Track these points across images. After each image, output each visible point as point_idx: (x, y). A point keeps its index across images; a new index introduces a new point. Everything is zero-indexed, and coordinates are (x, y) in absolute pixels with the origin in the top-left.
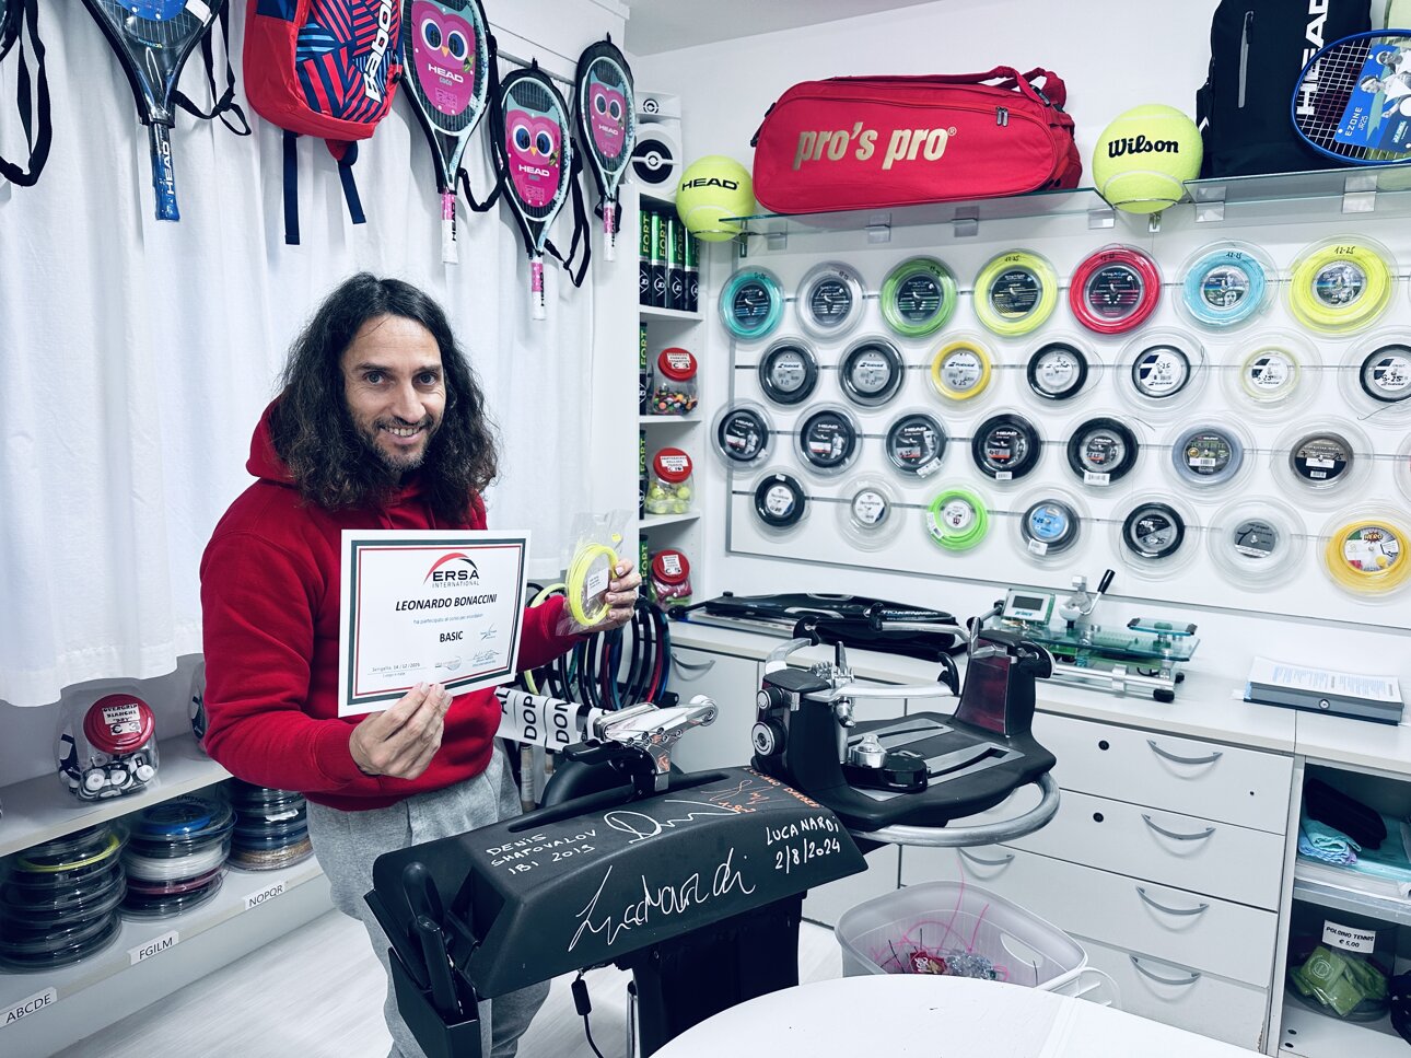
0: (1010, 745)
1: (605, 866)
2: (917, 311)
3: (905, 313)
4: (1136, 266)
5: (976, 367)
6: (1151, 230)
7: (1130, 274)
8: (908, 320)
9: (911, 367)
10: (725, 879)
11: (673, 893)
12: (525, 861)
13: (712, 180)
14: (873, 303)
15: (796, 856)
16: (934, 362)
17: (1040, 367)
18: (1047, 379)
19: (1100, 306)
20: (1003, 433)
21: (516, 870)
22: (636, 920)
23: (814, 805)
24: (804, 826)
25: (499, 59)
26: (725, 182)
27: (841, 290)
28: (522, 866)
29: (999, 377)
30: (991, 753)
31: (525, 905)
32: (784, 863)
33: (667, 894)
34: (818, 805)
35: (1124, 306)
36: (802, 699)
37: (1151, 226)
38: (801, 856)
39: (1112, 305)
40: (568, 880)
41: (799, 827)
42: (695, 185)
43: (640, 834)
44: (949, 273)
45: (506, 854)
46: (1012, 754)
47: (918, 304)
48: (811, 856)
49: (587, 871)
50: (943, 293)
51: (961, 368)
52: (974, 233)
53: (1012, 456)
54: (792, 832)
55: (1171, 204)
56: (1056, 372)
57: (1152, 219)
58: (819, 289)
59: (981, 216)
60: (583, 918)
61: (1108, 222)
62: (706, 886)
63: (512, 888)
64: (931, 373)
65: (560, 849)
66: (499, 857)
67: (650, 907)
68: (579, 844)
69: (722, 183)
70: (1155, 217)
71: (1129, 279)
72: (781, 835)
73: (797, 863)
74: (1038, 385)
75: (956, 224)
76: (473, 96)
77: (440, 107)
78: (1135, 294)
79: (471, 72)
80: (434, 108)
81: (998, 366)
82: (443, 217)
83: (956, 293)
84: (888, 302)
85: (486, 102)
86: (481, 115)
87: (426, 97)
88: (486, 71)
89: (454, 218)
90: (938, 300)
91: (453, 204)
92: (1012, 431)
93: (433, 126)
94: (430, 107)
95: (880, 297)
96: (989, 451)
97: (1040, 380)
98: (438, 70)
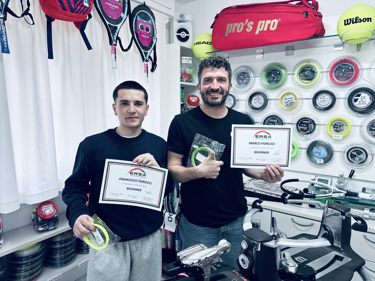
2: (273, 81)
3: (269, 82)
5: (294, 99)
7: (351, 66)
8: (270, 84)
9: (271, 99)
13: (203, 42)
14: (258, 79)
16: (280, 97)
17: (317, 99)
18: (320, 103)
19: (338, 77)
20: (305, 121)
26: (207, 42)
27: (246, 75)
29: (302, 103)
35: (347, 78)
39: (343, 77)
42: (198, 44)
44: (284, 68)
47: (274, 78)
50: (282, 75)
51: (289, 100)
52: (293, 54)
53: (308, 129)
56: (324, 101)
58: (239, 75)
59: (295, 48)
61: (341, 48)
64: (278, 101)
69: (206, 43)
70: (359, 45)
71: (350, 68)
74: (317, 105)
75: (286, 52)
76: (122, 13)
77: (110, 17)
78: (352, 73)
79: (122, 5)
80: (108, 17)
81: (302, 99)
82: (112, 53)
83: (287, 75)
84: (263, 78)
85: (127, 15)
86: (125, 20)
87: (105, 13)
88: (127, 5)
89: (115, 54)
90: (280, 77)
91: (115, 49)
92: (308, 121)
93: (108, 23)
94: (106, 16)
95: (260, 77)
96: (300, 127)
97: (318, 104)
98: (109, 4)
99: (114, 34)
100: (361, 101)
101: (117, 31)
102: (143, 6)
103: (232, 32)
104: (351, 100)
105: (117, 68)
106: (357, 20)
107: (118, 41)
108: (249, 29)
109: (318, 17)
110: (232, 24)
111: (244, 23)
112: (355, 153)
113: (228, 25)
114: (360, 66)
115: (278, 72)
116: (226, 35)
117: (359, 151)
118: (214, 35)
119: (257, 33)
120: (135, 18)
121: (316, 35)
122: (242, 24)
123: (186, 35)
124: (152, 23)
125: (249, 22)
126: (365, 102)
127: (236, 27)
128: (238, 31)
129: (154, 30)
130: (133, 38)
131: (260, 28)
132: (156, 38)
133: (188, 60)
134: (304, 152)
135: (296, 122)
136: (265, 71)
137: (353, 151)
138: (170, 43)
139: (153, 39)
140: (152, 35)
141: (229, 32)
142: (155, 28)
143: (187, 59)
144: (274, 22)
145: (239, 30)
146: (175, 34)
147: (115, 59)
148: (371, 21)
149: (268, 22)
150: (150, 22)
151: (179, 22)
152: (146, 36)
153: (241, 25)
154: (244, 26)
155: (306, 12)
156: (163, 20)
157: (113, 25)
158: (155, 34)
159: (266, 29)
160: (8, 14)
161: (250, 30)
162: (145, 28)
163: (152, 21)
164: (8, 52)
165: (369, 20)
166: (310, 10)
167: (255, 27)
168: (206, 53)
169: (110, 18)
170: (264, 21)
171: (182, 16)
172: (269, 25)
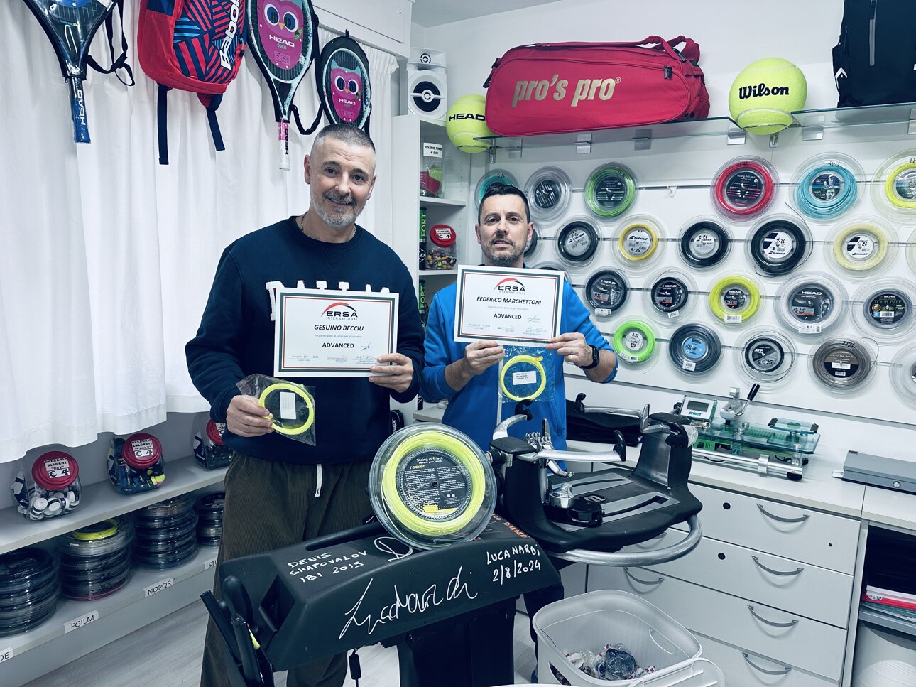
0: (671, 494)
1: (368, 579)
2: (609, 200)
3: (601, 202)
4: (760, 171)
5: (648, 240)
6: (771, 145)
7: (757, 178)
8: (602, 207)
9: (604, 239)
10: (456, 589)
11: (417, 598)
12: (313, 572)
13: (468, 115)
14: (577, 195)
15: (508, 572)
16: (620, 236)
17: (693, 240)
18: (696, 248)
19: (733, 198)
20: (667, 286)
21: (306, 579)
22: (390, 617)
23: (524, 536)
24: (515, 551)
25: (319, 30)
26: (477, 116)
28: (311, 576)
29: (664, 248)
30: (657, 499)
31: (309, 606)
32: (499, 577)
33: (413, 599)
34: (526, 536)
35: (749, 200)
36: (514, 458)
37: (771, 143)
38: (512, 572)
39: (742, 198)
40: (341, 589)
41: (511, 552)
42: (457, 118)
43: (397, 555)
44: (632, 176)
45: (300, 566)
46: (671, 501)
47: (610, 196)
48: (519, 572)
49: (355, 582)
50: (626, 189)
51: (637, 240)
52: (648, 147)
53: (674, 300)
54: (506, 556)
55: (784, 128)
56: (705, 245)
57: (772, 138)
58: (539, 185)
59: (653, 136)
60: (350, 615)
61: (741, 140)
62: (441, 593)
63: (301, 593)
64: (617, 243)
65: (339, 565)
66: (296, 569)
67: (400, 608)
68: (353, 561)
69: (475, 117)
70: (774, 137)
71: (756, 180)
72: (497, 558)
73: (509, 577)
74: (690, 253)
75: (636, 141)
76: (302, 56)
77: (278, 64)
78: (758, 192)
79: (301, 40)
80: (273, 65)
81: (662, 240)
82: (280, 139)
83: (636, 189)
84: (590, 195)
85: (311, 59)
86: (308, 69)
87: (268, 58)
88: (311, 39)
89: (287, 140)
90: (624, 193)
91: (286, 129)
92: (673, 284)
93: (272, 77)
94: (270, 64)
95: (584, 191)
96: (658, 299)
97: (692, 250)
98: (276, 39)
99: (284, 100)
100: (776, 248)
101: (291, 92)
102: (345, 40)
103: (526, 99)
104: (757, 245)
105: (288, 170)
106: (761, 91)
107: (292, 112)
108: (560, 95)
109: (693, 79)
110: (527, 83)
111: (550, 83)
112: (761, 351)
113: (519, 84)
114: (774, 177)
115: (619, 184)
116: (515, 104)
117: (768, 346)
118: (489, 101)
119: (575, 103)
120: (327, 65)
121: (687, 114)
122: (546, 83)
123: (433, 96)
124: (362, 72)
125: (558, 80)
126: (784, 250)
127: (534, 90)
128: (538, 98)
129: (365, 89)
130: (323, 107)
131: (581, 95)
132: (371, 104)
133: (436, 150)
134: (665, 347)
135: (651, 288)
136: (593, 180)
137: (758, 347)
138: (399, 115)
139: (364, 106)
140: (362, 99)
141: (521, 98)
142: (368, 83)
143: (433, 148)
144: (608, 85)
145: (540, 95)
146: (411, 94)
147: (287, 149)
148: (787, 93)
149: (597, 82)
150: (357, 71)
151: (418, 70)
152: (349, 102)
153: (543, 86)
154: (550, 88)
155: (669, 68)
156: (385, 65)
157: (283, 81)
158: (368, 96)
159: (591, 97)
160: (89, 68)
161: (561, 98)
162: (347, 85)
163: (361, 69)
164: (88, 141)
165: (785, 91)
166: (677, 64)
167: (571, 90)
168: (474, 139)
169: (276, 67)
170: (588, 81)
171: (425, 55)
172: (598, 89)
